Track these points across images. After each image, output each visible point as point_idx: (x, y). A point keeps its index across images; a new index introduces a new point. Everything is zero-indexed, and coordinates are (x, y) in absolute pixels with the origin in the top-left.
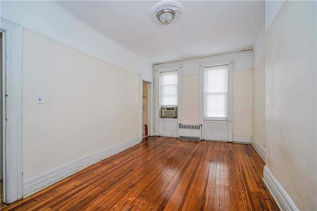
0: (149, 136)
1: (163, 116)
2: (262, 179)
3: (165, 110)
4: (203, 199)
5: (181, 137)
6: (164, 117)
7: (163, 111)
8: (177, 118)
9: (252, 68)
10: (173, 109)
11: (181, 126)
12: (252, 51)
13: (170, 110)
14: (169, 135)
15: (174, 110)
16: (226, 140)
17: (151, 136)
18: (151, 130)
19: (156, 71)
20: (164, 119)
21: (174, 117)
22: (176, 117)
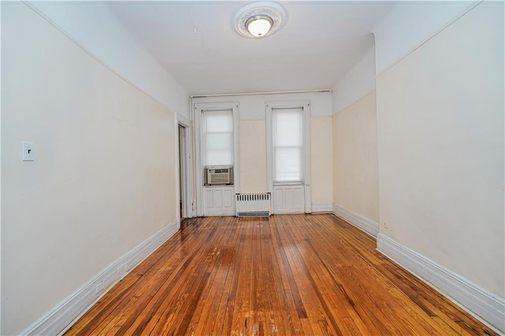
0: (186, 218)
1: (209, 182)
2: (376, 249)
3: (213, 174)
4: (339, 287)
5: (240, 214)
6: (210, 185)
7: (209, 175)
8: (233, 184)
9: (331, 115)
10: (226, 171)
11: (240, 197)
12: (331, 93)
13: (221, 172)
14: (219, 213)
15: (228, 172)
16: (303, 212)
17: (188, 219)
18: (189, 208)
19: (196, 108)
20: (211, 188)
21: (227, 184)
22: (231, 184)
